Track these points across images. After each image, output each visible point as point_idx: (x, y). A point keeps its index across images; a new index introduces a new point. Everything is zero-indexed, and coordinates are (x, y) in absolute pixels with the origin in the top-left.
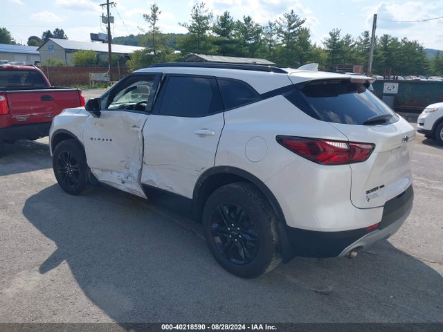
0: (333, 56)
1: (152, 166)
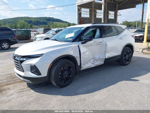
1: (109, 52)
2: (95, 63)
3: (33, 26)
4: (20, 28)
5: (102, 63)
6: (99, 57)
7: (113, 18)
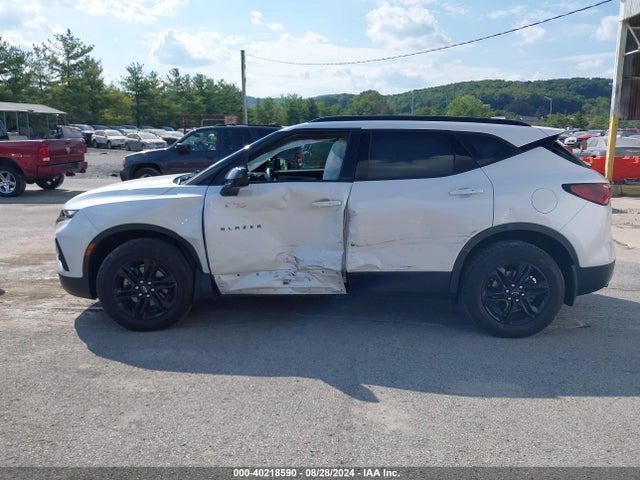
0: (138, 102)
1: (368, 247)
5: (337, 287)
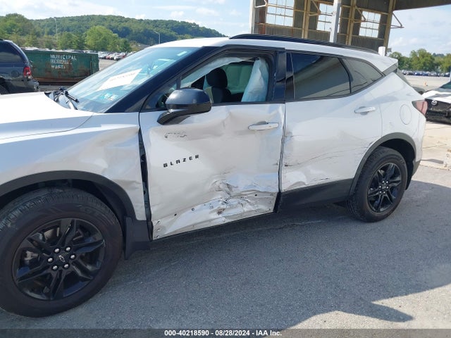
1: (298, 165)
2: (232, 207)
3: (133, 47)
4: (93, 50)
5: (266, 207)
6: (251, 186)
7: (375, 34)
